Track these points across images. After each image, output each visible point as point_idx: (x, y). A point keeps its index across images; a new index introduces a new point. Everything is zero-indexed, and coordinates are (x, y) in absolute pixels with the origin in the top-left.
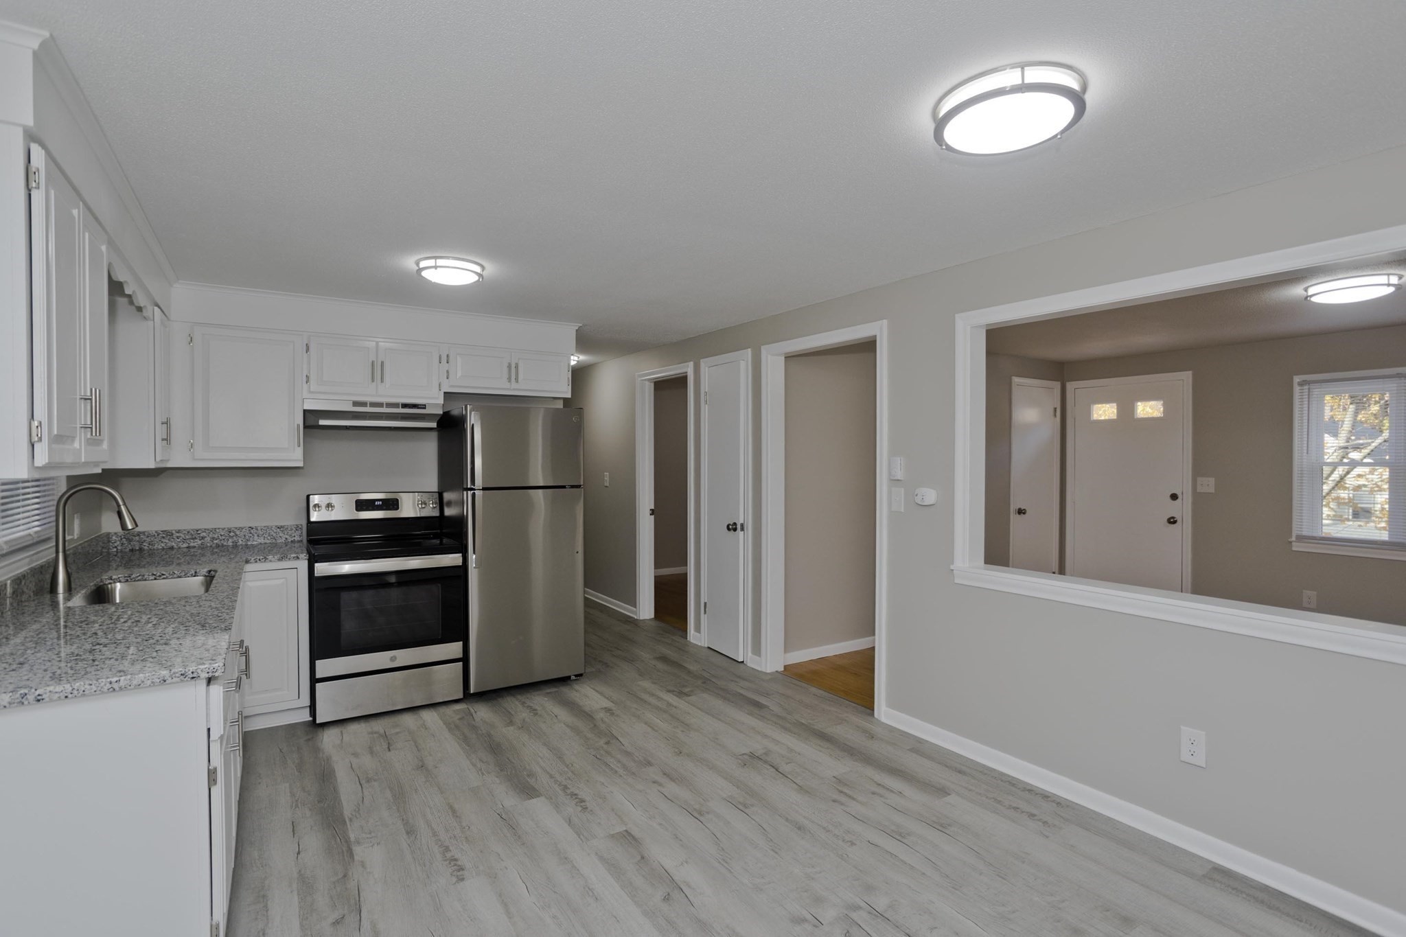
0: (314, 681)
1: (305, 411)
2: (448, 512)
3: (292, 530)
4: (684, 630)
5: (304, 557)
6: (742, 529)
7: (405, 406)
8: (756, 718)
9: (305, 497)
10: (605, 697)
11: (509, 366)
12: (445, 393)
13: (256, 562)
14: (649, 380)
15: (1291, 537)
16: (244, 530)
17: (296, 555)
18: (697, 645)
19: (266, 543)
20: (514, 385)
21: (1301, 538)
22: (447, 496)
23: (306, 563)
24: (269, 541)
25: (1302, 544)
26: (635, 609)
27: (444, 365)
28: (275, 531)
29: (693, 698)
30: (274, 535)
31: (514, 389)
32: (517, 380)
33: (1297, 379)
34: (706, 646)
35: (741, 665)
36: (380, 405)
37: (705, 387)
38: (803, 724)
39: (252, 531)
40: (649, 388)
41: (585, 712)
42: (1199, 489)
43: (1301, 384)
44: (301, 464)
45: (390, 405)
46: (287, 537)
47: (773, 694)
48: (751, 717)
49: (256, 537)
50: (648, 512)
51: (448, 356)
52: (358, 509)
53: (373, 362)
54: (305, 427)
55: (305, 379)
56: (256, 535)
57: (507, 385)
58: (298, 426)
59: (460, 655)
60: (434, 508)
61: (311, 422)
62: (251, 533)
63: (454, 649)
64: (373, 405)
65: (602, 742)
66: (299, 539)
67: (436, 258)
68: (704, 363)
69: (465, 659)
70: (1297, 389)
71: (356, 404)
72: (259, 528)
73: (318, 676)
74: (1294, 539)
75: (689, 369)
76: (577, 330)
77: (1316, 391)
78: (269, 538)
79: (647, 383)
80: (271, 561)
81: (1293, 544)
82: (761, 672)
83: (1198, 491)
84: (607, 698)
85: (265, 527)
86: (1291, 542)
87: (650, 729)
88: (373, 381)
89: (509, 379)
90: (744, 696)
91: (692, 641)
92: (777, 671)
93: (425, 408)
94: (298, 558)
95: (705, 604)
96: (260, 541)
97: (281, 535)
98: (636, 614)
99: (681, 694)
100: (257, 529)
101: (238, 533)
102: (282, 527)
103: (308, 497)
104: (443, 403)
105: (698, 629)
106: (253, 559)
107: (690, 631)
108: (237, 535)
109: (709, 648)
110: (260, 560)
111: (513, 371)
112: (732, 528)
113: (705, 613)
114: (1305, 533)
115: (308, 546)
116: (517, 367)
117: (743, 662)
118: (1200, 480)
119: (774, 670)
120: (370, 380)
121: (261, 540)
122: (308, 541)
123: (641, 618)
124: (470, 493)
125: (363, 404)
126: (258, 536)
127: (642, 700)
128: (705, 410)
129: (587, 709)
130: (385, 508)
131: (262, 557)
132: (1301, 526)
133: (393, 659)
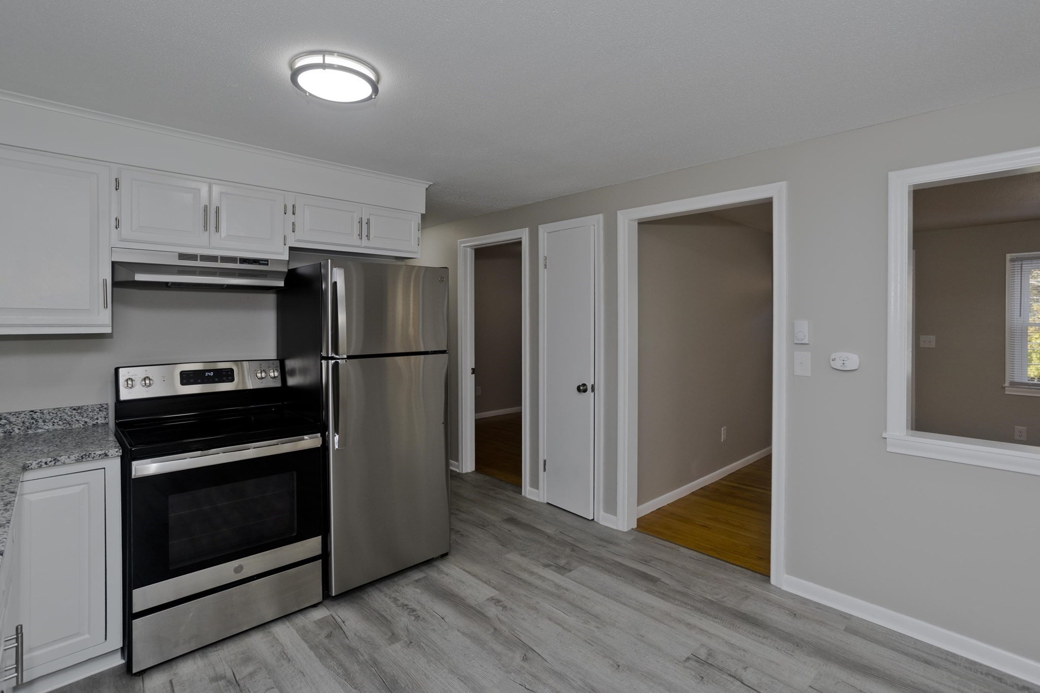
0: (129, 616)
1: (113, 263)
2: (292, 381)
3: (93, 411)
4: (518, 486)
5: (115, 452)
6: (593, 390)
7: (244, 261)
8: (657, 596)
9: (113, 371)
10: (482, 581)
11: (361, 222)
12: (290, 248)
13: (40, 467)
14: (470, 247)
15: (1005, 383)
16: (22, 415)
17: (103, 452)
18: (535, 501)
19: (56, 430)
20: (365, 242)
21: (1013, 384)
22: (290, 364)
23: (118, 462)
24: (60, 427)
25: (1015, 389)
26: (457, 463)
27: (290, 217)
28: (69, 413)
29: (573, 574)
30: (68, 418)
31: (365, 247)
32: (368, 236)
33: (1008, 256)
34: (545, 502)
35: (592, 523)
36: (213, 259)
37: (543, 251)
38: (712, 601)
39: (35, 416)
40: (470, 255)
41: (470, 607)
42: (922, 345)
43: (1012, 260)
44: (108, 330)
45: (225, 259)
46: (86, 420)
47: (651, 560)
48: (650, 595)
49: (41, 423)
50: (470, 371)
51: (294, 206)
52: (183, 383)
53: (206, 207)
54: (115, 284)
55: (113, 223)
56: (40, 421)
57: (358, 243)
58: (105, 281)
59: (319, 552)
60: (275, 377)
61: (122, 276)
62: (33, 418)
63: (312, 545)
64: (205, 258)
65: (518, 657)
66: (103, 422)
67: (323, 53)
68: (543, 230)
69: (325, 556)
70: (1008, 264)
71: (182, 256)
72: (45, 412)
73: (136, 608)
74: (1007, 384)
75: (524, 235)
76: (427, 189)
77: (1026, 266)
78: (60, 423)
79: (469, 249)
80: (64, 463)
81: (1006, 388)
82: (617, 530)
83: (921, 346)
84: (486, 583)
85: (54, 409)
86: (1004, 388)
87: (560, 629)
88: (206, 228)
89: (360, 235)
90: (625, 566)
91: (528, 497)
92: (632, 529)
93: (267, 264)
94: (106, 455)
95: (545, 461)
96: (47, 428)
97: (78, 418)
98: (458, 468)
99: (562, 570)
100: (43, 413)
101: (13, 419)
102: (79, 408)
103: (117, 370)
104: (287, 259)
105: (535, 484)
106: (34, 463)
107: (525, 486)
108: (10, 423)
109: (548, 503)
110: (46, 463)
111: (364, 227)
112: (582, 389)
113: (545, 470)
114: (1016, 380)
115: (116, 431)
116: (368, 223)
117: (593, 520)
118: (922, 338)
119: (630, 528)
120: (202, 227)
121: (50, 426)
122: (116, 424)
123: (464, 472)
124: (331, 362)
125: (193, 257)
126: (44, 422)
127: (525, 582)
128: (543, 274)
129: (472, 602)
130: (217, 380)
131: (50, 459)
132: (1013, 374)
133: (238, 570)
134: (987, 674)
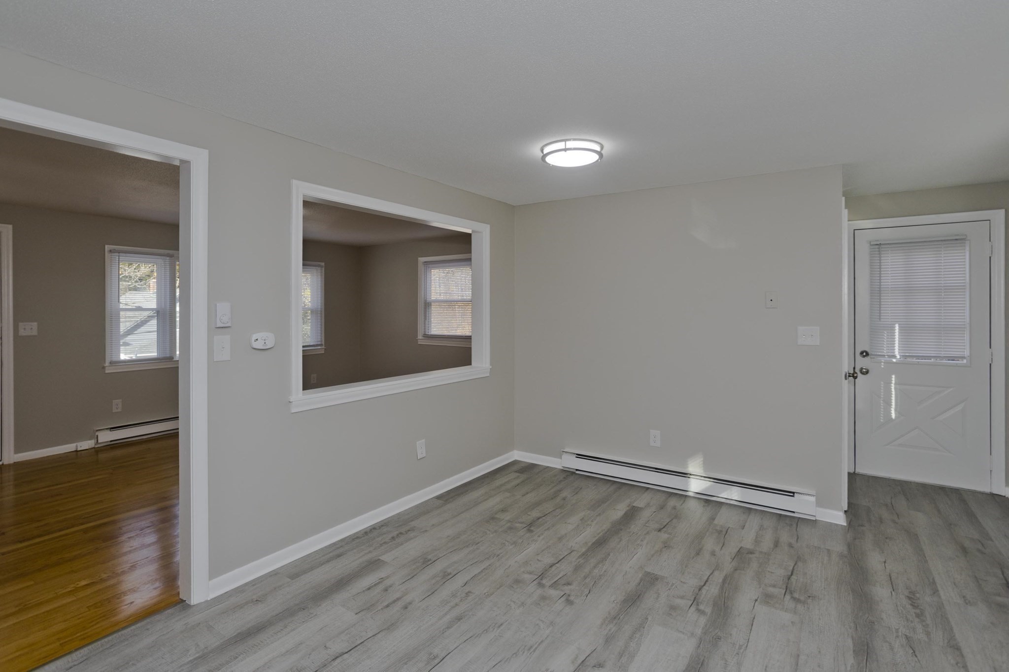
15: (105, 363)
21: (113, 363)
42: (22, 333)
86: (105, 367)
134: (353, 540)
